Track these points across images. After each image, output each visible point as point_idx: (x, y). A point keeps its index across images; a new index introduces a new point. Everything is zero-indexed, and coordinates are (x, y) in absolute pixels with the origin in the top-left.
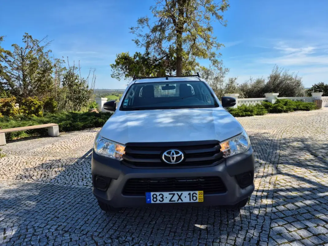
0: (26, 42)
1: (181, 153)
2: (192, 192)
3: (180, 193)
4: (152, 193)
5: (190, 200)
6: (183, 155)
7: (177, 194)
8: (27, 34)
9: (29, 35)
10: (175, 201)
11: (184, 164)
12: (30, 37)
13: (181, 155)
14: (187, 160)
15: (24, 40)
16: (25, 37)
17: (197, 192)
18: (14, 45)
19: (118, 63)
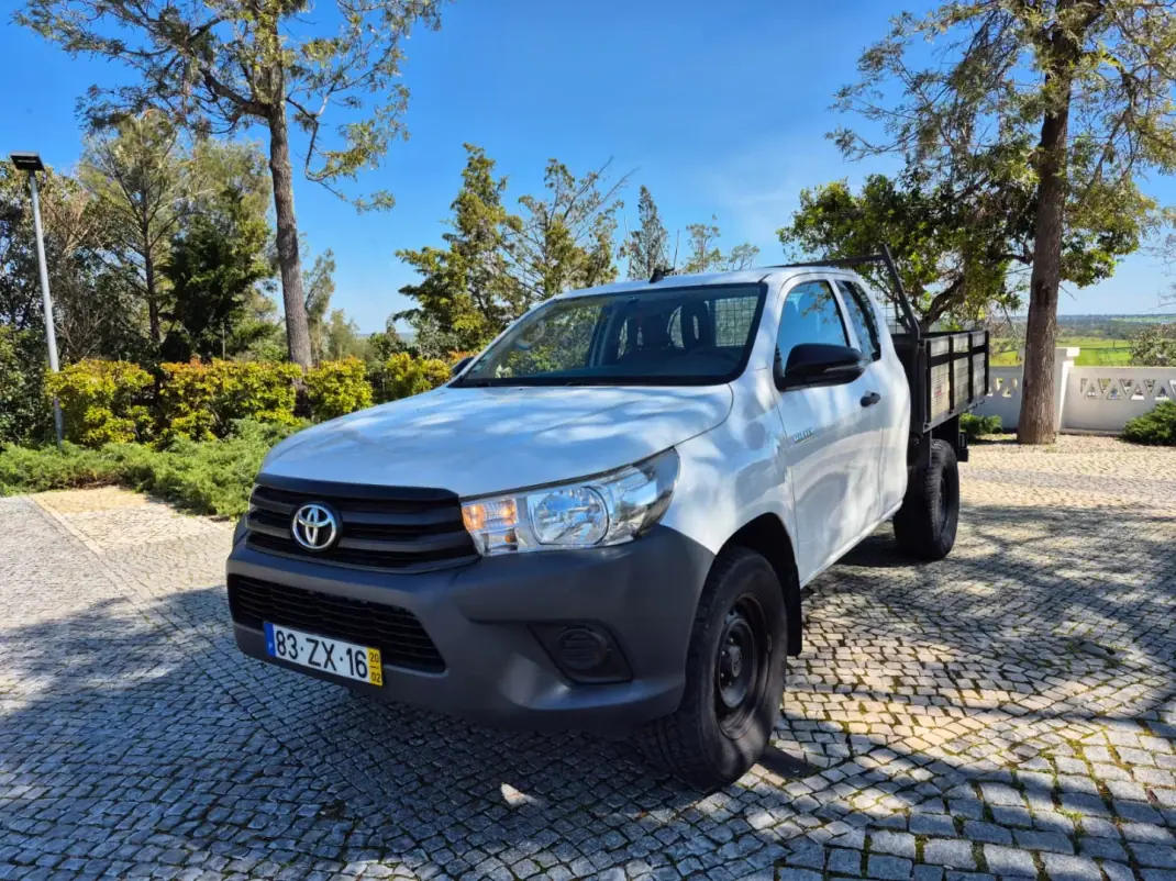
0: (552, 185)
1: (330, 519)
2: (355, 648)
3: (329, 642)
4: (276, 628)
5: (352, 674)
6: (334, 527)
7: (323, 644)
8: (555, 161)
9: (560, 163)
10: (318, 664)
11: (334, 553)
12: (563, 168)
13: (330, 525)
14: (346, 544)
15: (549, 181)
16: (550, 171)
17: (366, 650)
18: (524, 198)
19: (801, 225)
